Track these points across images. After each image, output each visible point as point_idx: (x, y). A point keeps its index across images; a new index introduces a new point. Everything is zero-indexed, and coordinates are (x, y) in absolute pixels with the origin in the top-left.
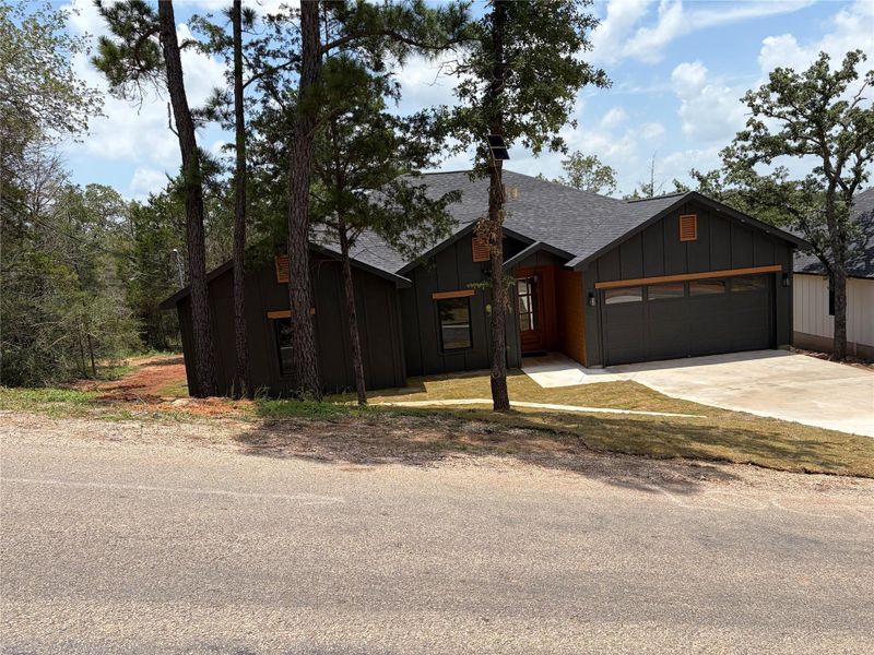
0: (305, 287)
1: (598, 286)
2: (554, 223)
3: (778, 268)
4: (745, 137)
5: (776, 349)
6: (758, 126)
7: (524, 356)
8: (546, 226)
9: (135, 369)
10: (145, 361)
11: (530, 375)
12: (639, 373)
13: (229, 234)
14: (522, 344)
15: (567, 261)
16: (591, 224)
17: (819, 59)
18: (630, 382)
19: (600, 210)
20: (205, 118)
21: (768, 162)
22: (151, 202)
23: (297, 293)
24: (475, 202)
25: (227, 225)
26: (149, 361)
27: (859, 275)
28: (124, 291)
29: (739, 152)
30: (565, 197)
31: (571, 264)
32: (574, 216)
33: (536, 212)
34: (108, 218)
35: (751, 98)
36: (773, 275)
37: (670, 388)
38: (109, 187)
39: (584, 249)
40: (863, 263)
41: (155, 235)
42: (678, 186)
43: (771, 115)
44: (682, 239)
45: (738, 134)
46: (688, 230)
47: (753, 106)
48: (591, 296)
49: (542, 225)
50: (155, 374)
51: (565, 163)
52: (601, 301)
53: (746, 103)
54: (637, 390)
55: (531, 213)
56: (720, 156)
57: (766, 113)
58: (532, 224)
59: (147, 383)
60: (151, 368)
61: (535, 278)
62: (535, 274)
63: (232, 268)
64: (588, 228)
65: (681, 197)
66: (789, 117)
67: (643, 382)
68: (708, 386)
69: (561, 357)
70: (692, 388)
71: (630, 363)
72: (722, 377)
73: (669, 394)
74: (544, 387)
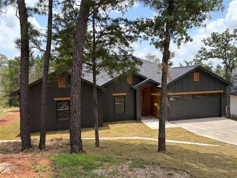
0: (79, 92)
1: (168, 94)
2: (150, 73)
3: (222, 91)
4: (201, 52)
5: (221, 117)
6: (204, 49)
7: (142, 115)
9: (5, 113)
10: (9, 110)
11: (145, 123)
12: (182, 124)
13: (41, 71)
14: (142, 112)
15: (158, 85)
17: (226, 30)
18: (180, 128)
20: (33, 12)
21: (207, 60)
22: (15, 59)
23: (74, 95)
25: (41, 68)
26: (10, 110)
27: (234, 94)
28: (4, 87)
34: (3, 64)
35: (205, 41)
36: (221, 93)
37: (196, 131)
38: (4, 55)
40: (234, 91)
41: (16, 69)
42: (181, 65)
43: (210, 46)
44: (194, 81)
45: (199, 51)
46: (196, 78)
47: (205, 43)
49: (147, 73)
50: (11, 116)
52: (169, 99)
53: (203, 42)
56: (195, 57)
57: (209, 45)
59: (8, 119)
60: (11, 113)
63: (42, 82)
65: (195, 67)
66: (216, 47)
67: (185, 128)
68: (208, 131)
69: (153, 117)
70: (203, 131)
71: (177, 120)
72: (211, 127)
73: (197, 134)
74: (152, 129)
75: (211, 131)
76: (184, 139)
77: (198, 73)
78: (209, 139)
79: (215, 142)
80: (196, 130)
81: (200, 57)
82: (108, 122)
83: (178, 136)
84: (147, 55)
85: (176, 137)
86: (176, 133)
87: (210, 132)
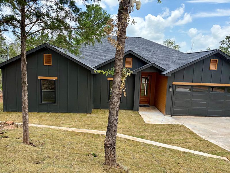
1: (174, 83)
2: (159, 58)
8: (155, 58)
15: (162, 72)
16: (173, 59)
18: (182, 126)
19: (176, 55)
24: (131, 47)
29: (227, 42)
30: (164, 49)
31: (164, 73)
32: (167, 56)
33: (152, 53)
39: (169, 68)
44: (210, 69)
45: (227, 37)
48: (170, 87)
51: (164, 42)
52: (174, 90)
54: (187, 132)
55: (150, 53)
56: (220, 43)
58: (150, 57)
61: (149, 77)
62: (149, 75)
64: (171, 61)
65: (213, 51)
67: (188, 127)
68: (219, 134)
69: (155, 109)
70: (211, 134)
71: (182, 116)
72: (224, 130)
73: (201, 136)
74: (146, 123)
75: (222, 135)
76: (181, 141)
77: (217, 60)
78: (216, 146)
79: (222, 153)
80: (202, 131)
81: (226, 44)
82: (100, 109)
83: (175, 136)
84: (166, 41)
85: (172, 138)
86: (174, 131)
87: (220, 136)
